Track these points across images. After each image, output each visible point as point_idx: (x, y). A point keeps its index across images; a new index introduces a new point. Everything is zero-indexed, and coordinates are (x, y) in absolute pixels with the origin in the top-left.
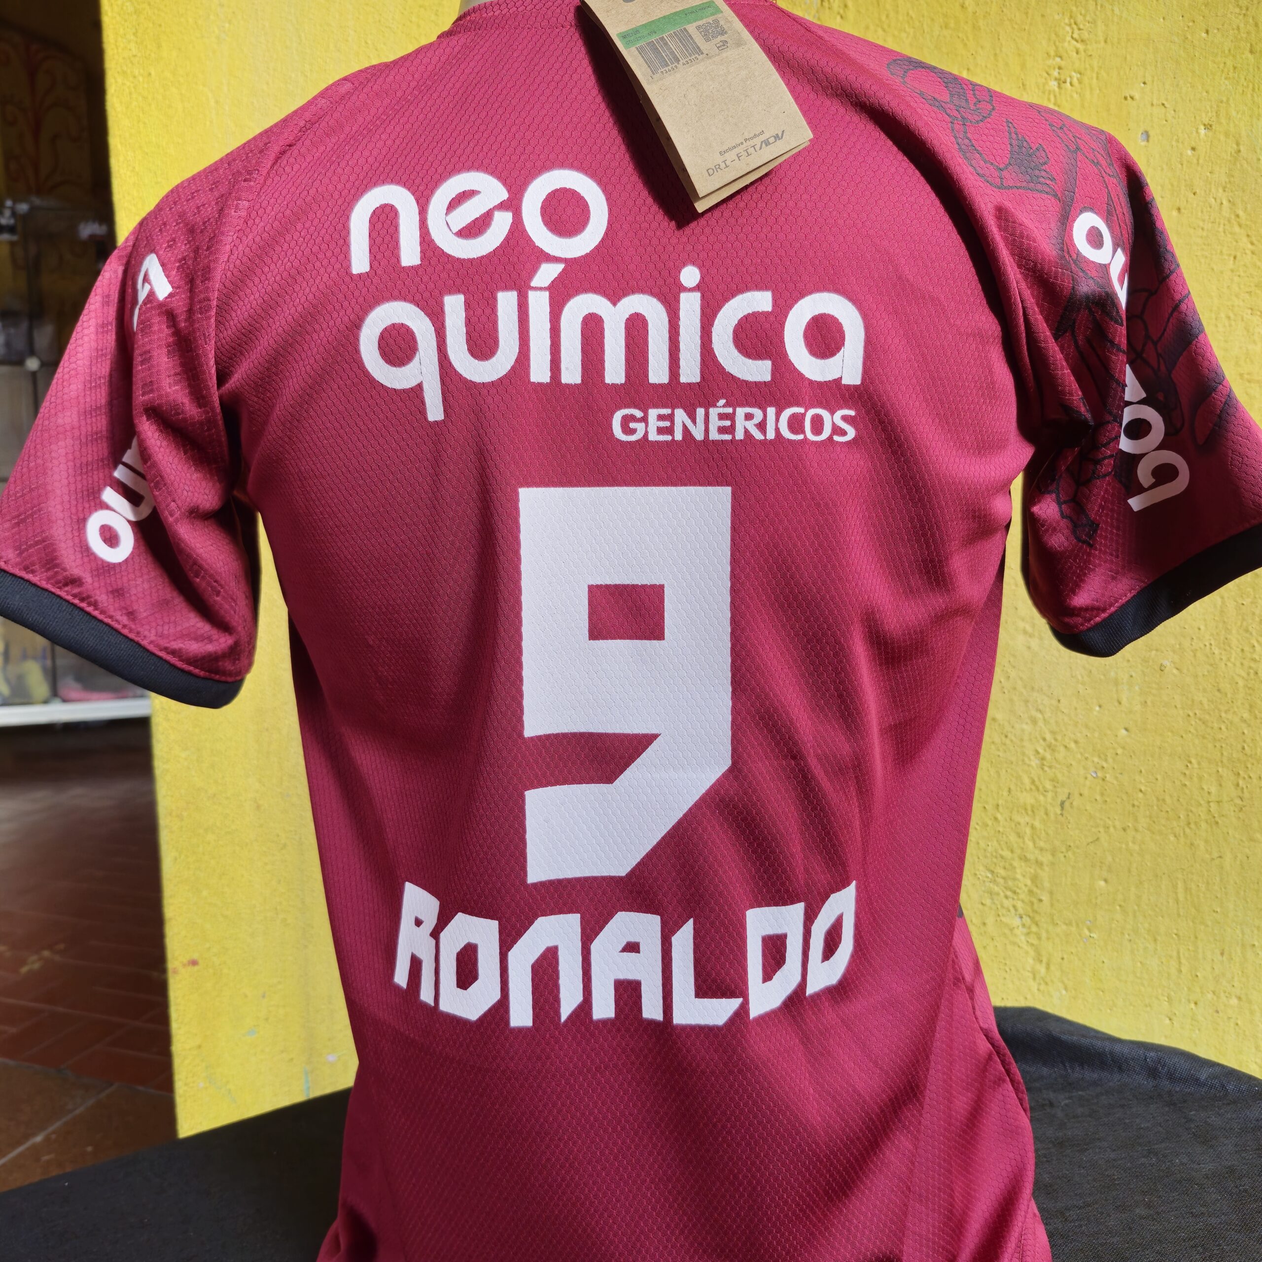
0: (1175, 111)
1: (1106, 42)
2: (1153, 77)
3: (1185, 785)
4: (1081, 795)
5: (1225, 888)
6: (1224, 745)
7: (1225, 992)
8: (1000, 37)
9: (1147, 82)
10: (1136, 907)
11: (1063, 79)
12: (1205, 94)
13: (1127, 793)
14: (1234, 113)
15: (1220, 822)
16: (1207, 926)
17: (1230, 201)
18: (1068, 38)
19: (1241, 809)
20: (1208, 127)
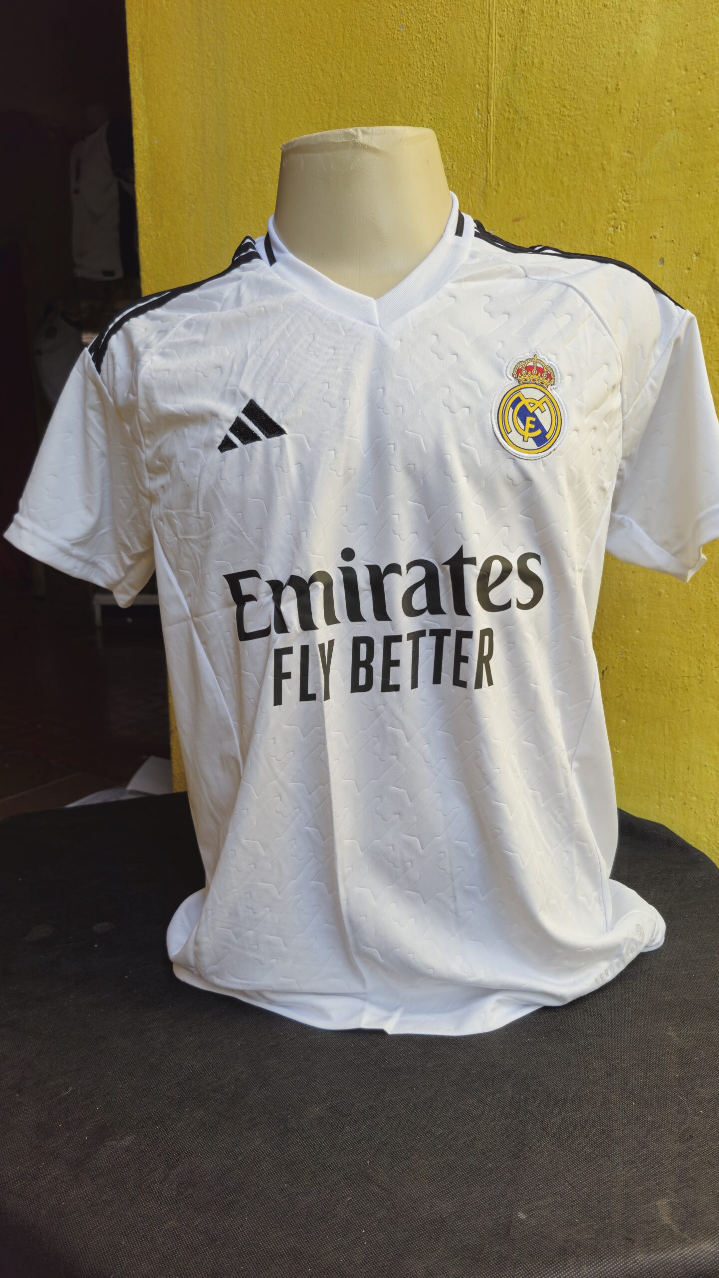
0: (679, 245)
1: (641, 202)
2: (667, 223)
3: (670, 665)
4: (613, 668)
5: (691, 729)
6: (692, 643)
7: (689, 792)
8: (582, 201)
9: (664, 226)
10: (642, 737)
11: (616, 225)
12: (697, 234)
13: (638, 668)
14: (713, 246)
15: (689, 689)
16: (681, 752)
17: (708, 302)
18: (621, 200)
19: (701, 682)
20: (697, 254)
